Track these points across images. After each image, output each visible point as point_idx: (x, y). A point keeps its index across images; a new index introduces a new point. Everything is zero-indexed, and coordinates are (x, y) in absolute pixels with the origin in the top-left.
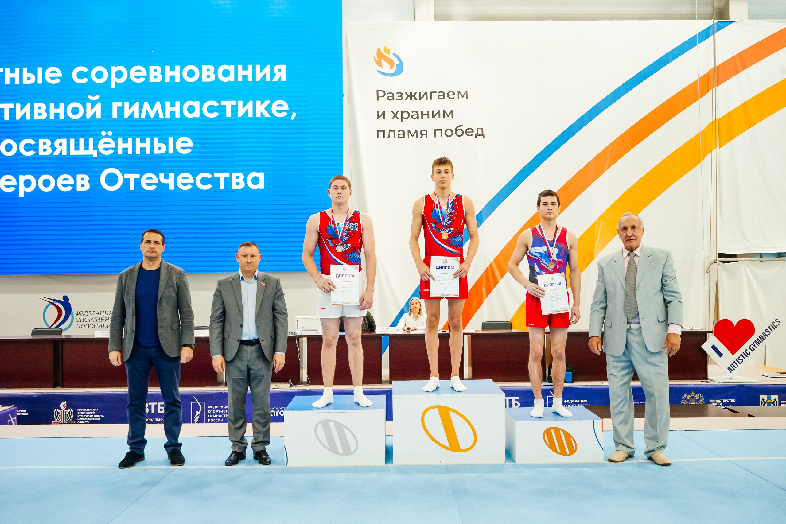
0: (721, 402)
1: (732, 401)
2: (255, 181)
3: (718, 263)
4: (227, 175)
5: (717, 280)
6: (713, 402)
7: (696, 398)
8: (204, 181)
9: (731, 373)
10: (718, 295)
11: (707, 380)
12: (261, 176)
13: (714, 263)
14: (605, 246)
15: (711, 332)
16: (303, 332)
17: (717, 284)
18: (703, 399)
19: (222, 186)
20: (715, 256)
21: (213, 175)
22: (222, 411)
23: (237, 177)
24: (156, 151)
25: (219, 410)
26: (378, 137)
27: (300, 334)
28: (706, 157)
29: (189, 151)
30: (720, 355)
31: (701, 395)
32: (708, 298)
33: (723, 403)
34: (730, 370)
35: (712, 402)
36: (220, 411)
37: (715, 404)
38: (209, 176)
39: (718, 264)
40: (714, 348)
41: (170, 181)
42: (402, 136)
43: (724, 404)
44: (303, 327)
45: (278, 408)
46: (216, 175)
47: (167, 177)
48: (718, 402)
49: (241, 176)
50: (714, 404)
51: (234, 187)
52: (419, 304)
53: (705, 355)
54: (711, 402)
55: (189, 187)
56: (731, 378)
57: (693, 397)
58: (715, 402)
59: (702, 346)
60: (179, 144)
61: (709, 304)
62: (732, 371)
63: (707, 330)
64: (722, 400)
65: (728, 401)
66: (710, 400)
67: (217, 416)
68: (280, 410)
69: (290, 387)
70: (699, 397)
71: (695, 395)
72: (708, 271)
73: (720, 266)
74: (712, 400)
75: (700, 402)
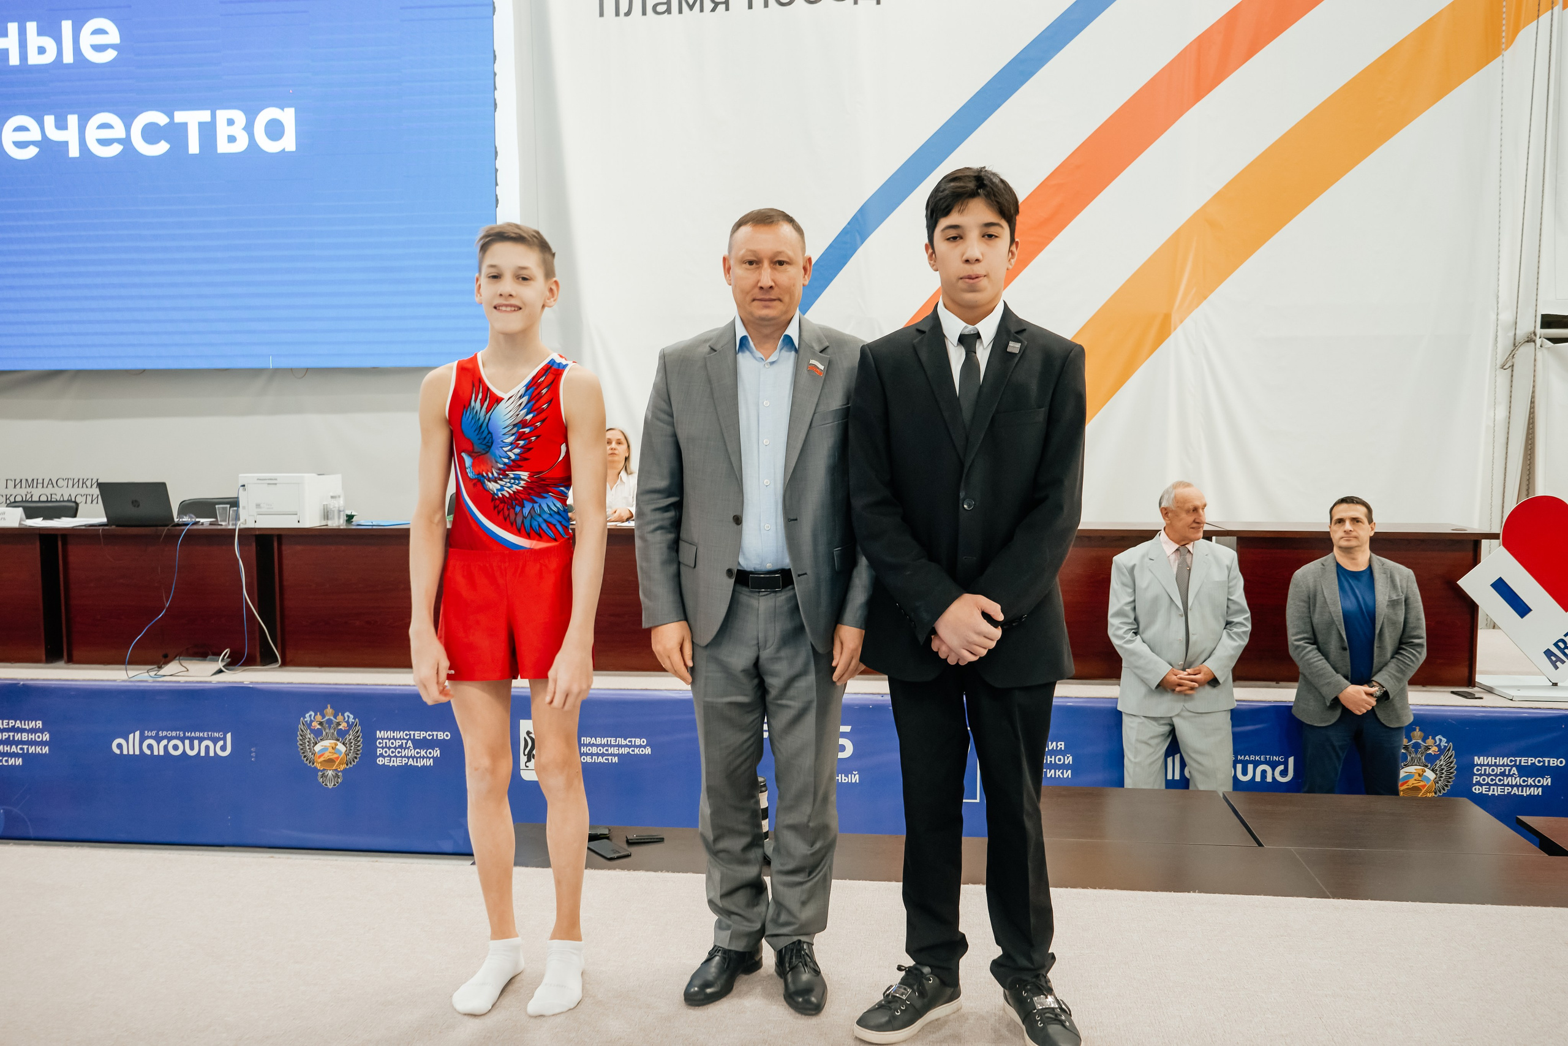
0: (1515, 765)
1: (1554, 762)
2: (275, 130)
3: (1538, 341)
4: (205, 116)
5: (1533, 392)
6: (1488, 765)
7: (1428, 748)
8: (151, 133)
9: (1556, 668)
10: (1533, 433)
11: (1474, 686)
12: (288, 117)
13: (1528, 341)
14: (1205, 298)
15: (1494, 536)
16: (259, 518)
17: (1532, 402)
18: (1452, 752)
19: (194, 147)
20: (1529, 323)
21: (171, 117)
22: (18, 737)
23: (231, 122)
24: (34, 59)
25: (11, 734)
26: (601, 14)
27: (251, 525)
28: (1522, 34)
29: (110, 55)
30: (1522, 609)
31: (1444, 740)
32: (1504, 441)
33: (1520, 768)
34: (1554, 659)
35: (1481, 765)
36: (14, 736)
37: (1493, 771)
38: (161, 119)
39: (1538, 345)
40: (1501, 586)
41: (70, 136)
42: (664, 7)
43: (1524, 771)
44: (258, 506)
45: (165, 733)
46: (180, 116)
47: (61, 125)
48: (1503, 765)
49: (239, 117)
50: (1489, 770)
51: (223, 147)
52: (625, 446)
53: (1472, 608)
54: (1477, 765)
55: (115, 150)
56: (1555, 684)
57: (1416, 746)
58: (1491, 765)
59: (1462, 583)
60: (87, 39)
61: (1506, 458)
62: (1558, 664)
63: (1486, 530)
64: (1518, 759)
65: (1539, 762)
66: (1476, 758)
67: (6, 749)
68: (170, 739)
69: (220, 671)
70: (1439, 746)
71: (1424, 740)
72: (1508, 365)
73: (1545, 351)
74: (1482, 758)
75: (1442, 762)
